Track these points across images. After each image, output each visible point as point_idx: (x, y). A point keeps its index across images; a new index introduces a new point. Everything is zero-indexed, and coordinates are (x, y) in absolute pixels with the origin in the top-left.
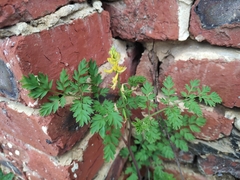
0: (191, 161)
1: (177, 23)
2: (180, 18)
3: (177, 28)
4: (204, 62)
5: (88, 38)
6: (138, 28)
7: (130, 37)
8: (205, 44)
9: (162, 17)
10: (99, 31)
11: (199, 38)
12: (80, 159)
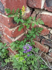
0: (40, 41)
1: (41, 4)
2: (42, 3)
3: (41, 6)
4: (46, 15)
5: (20, 4)
6: (33, 4)
7: (31, 7)
8: (47, 11)
9: (38, 2)
10: (23, 3)
11: (45, 9)
12: (15, 30)
